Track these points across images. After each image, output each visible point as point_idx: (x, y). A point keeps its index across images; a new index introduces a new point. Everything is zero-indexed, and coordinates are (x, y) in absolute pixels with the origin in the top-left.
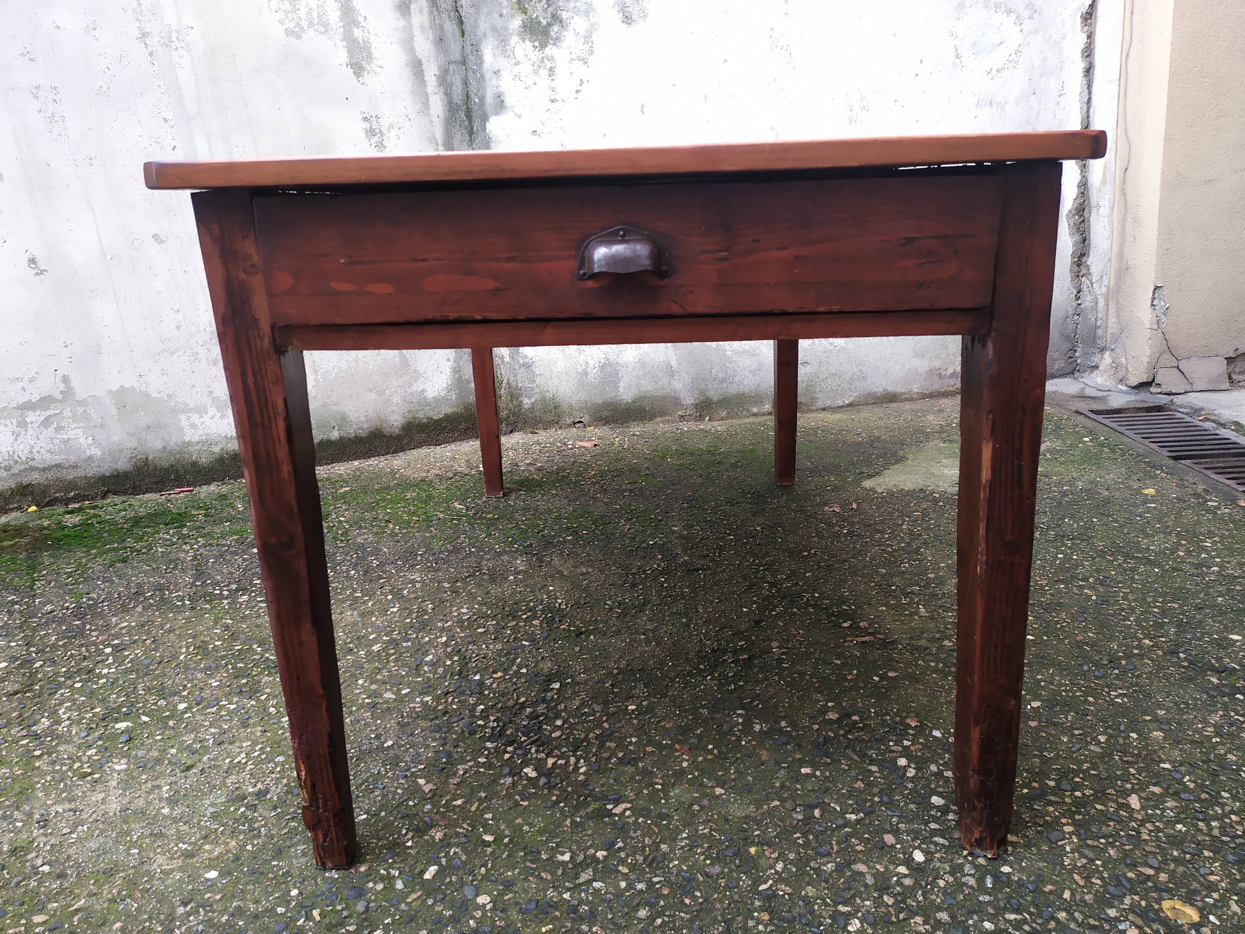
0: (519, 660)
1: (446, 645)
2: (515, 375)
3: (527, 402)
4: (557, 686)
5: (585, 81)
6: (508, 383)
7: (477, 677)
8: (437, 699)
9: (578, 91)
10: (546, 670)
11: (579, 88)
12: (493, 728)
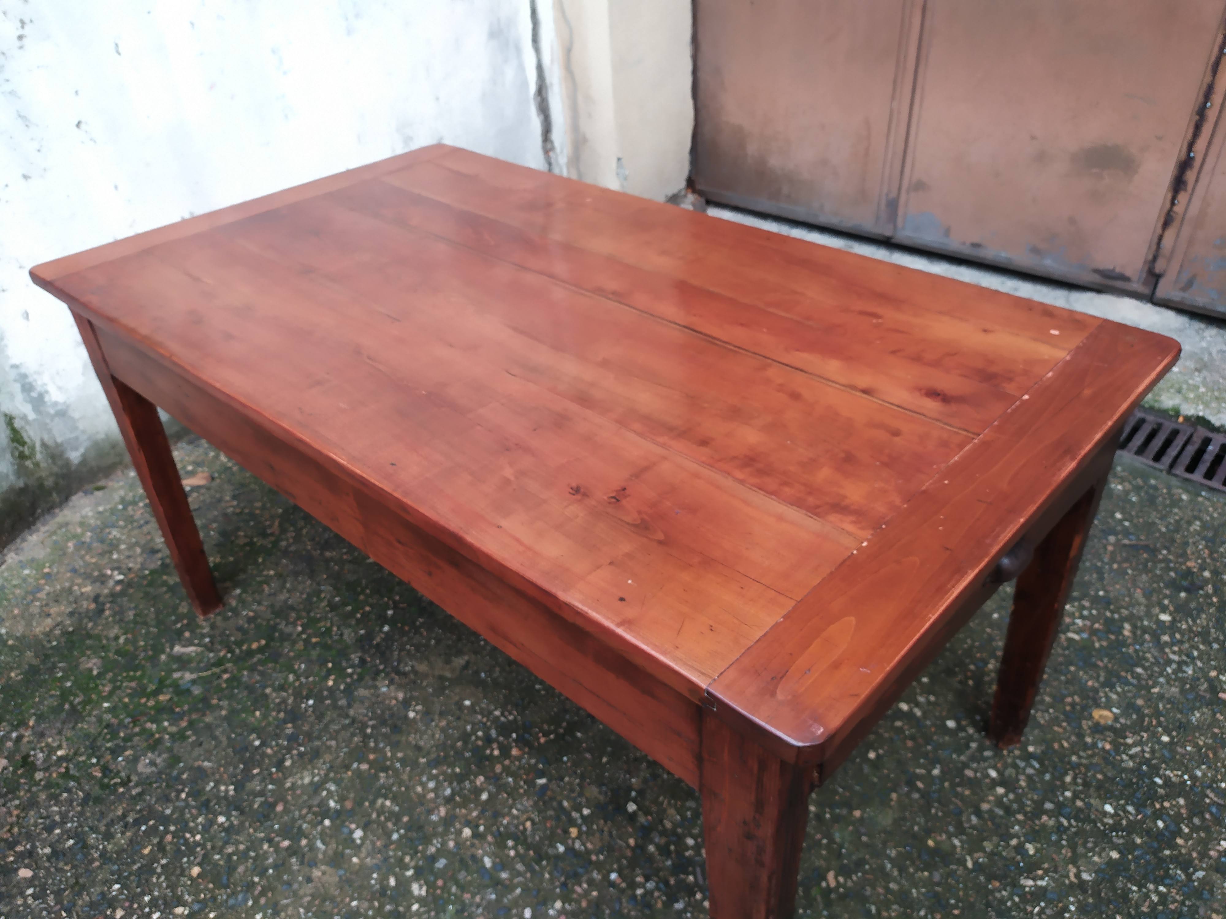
0: (566, 804)
1: (476, 835)
2: (49, 431)
3: (74, 456)
4: (632, 807)
5: (27, 20)
6: (44, 445)
7: (561, 848)
8: (565, 899)
9: (20, 38)
10: (602, 798)
11: (20, 32)
12: (657, 888)
